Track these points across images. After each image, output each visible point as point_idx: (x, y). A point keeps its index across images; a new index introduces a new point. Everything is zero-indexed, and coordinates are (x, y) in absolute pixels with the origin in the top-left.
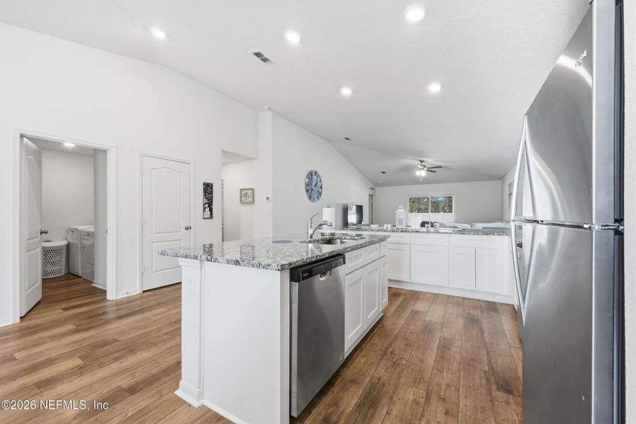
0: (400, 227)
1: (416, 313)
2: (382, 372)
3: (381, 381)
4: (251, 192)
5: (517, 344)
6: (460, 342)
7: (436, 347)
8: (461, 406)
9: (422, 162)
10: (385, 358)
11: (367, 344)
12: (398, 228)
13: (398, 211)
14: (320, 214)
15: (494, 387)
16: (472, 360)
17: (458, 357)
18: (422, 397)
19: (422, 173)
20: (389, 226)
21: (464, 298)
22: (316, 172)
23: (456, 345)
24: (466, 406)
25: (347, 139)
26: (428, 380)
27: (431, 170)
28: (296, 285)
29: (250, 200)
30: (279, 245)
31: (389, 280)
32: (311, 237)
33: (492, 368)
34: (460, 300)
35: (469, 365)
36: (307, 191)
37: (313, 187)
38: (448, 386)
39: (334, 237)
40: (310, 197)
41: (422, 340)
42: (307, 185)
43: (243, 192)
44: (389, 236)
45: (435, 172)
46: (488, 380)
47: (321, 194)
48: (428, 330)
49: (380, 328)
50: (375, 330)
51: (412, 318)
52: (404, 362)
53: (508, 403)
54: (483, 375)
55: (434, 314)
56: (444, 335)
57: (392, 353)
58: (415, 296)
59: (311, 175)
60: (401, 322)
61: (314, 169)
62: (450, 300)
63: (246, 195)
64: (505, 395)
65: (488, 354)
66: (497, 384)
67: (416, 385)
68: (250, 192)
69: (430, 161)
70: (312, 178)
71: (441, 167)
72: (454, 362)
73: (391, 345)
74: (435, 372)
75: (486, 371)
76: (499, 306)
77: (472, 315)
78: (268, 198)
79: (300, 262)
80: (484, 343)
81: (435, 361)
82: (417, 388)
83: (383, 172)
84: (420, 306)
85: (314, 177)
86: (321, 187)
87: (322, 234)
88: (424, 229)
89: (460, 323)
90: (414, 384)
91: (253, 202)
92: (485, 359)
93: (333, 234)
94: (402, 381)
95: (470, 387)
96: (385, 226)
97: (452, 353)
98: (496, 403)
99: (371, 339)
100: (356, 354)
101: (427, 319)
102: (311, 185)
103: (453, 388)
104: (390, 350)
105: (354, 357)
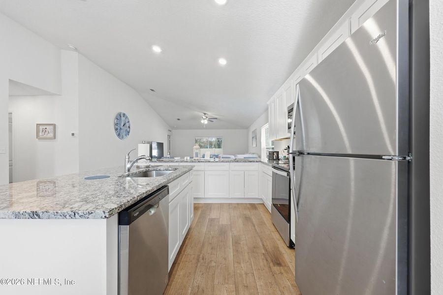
0: (196, 158)
1: (212, 220)
2: (199, 280)
3: (201, 289)
4: (52, 127)
5: (273, 229)
6: (244, 236)
7: (231, 244)
8: (258, 287)
9: (205, 114)
10: (199, 265)
11: (182, 257)
12: (195, 160)
13: (195, 147)
14: (136, 149)
15: (271, 264)
16: (254, 248)
17: (246, 248)
18: (233, 291)
19: (206, 122)
20: (188, 158)
21: (238, 204)
22: (124, 114)
23: (243, 239)
24: (261, 286)
25: (152, 90)
26: (233, 273)
27: (211, 120)
28: (126, 229)
29: (51, 135)
30: (96, 182)
31: (194, 198)
32: (129, 170)
33: (266, 250)
34: (236, 206)
35: (254, 252)
36: (116, 129)
37: (121, 126)
38: (246, 274)
39: (150, 169)
40: (119, 135)
41: (222, 241)
42: (116, 124)
43: (41, 128)
44: (194, 166)
45: (212, 121)
46: (267, 260)
47: (129, 132)
48: (223, 232)
49: (190, 239)
50: (186, 242)
51: (211, 225)
52: (213, 264)
53: (281, 273)
54: (263, 257)
55: (224, 219)
56: (234, 233)
57: (203, 259)
58: (208, 207)
59: (119, 116)
60: (204, 229)
61: (123, 111)
62: (230, 206)
63: (45, 130)
64: (278, 267)
65: (261, 240)
66: (272, 261)
67: (226, 281)
68: (50, 128)
69: (210, 114)
70: (120, 119)
71: (216, 119)
72: (245, 253)
73: (200, 252)
74: (236, 265)
75: (264, 254)
76: (257, 206)
77: (245, 214)
78: (73, 134)
79: (130, 202)
80: (257, 233)
81: (234, 256)
82: (227, 283)
83: (178, 119)
84: (214, 214)
85: (123, 119)
86: (129, 127)
87: (138, 167)
88: (212, 160)
89: (240, 222)
90: (225, 282)
91: (55, 137)
92: (261, 245)
93: (148, 167)
94: (216, 282)
95: (259, 269)
96: (185, 158)
97: (242, 246)
98: (275, 275)
99: (184, 251)
100: (175, 269)
101: (220, 223)
102: (120, 125)
103: (250, 274)
104: (201, 256)
105: (174, 272)
